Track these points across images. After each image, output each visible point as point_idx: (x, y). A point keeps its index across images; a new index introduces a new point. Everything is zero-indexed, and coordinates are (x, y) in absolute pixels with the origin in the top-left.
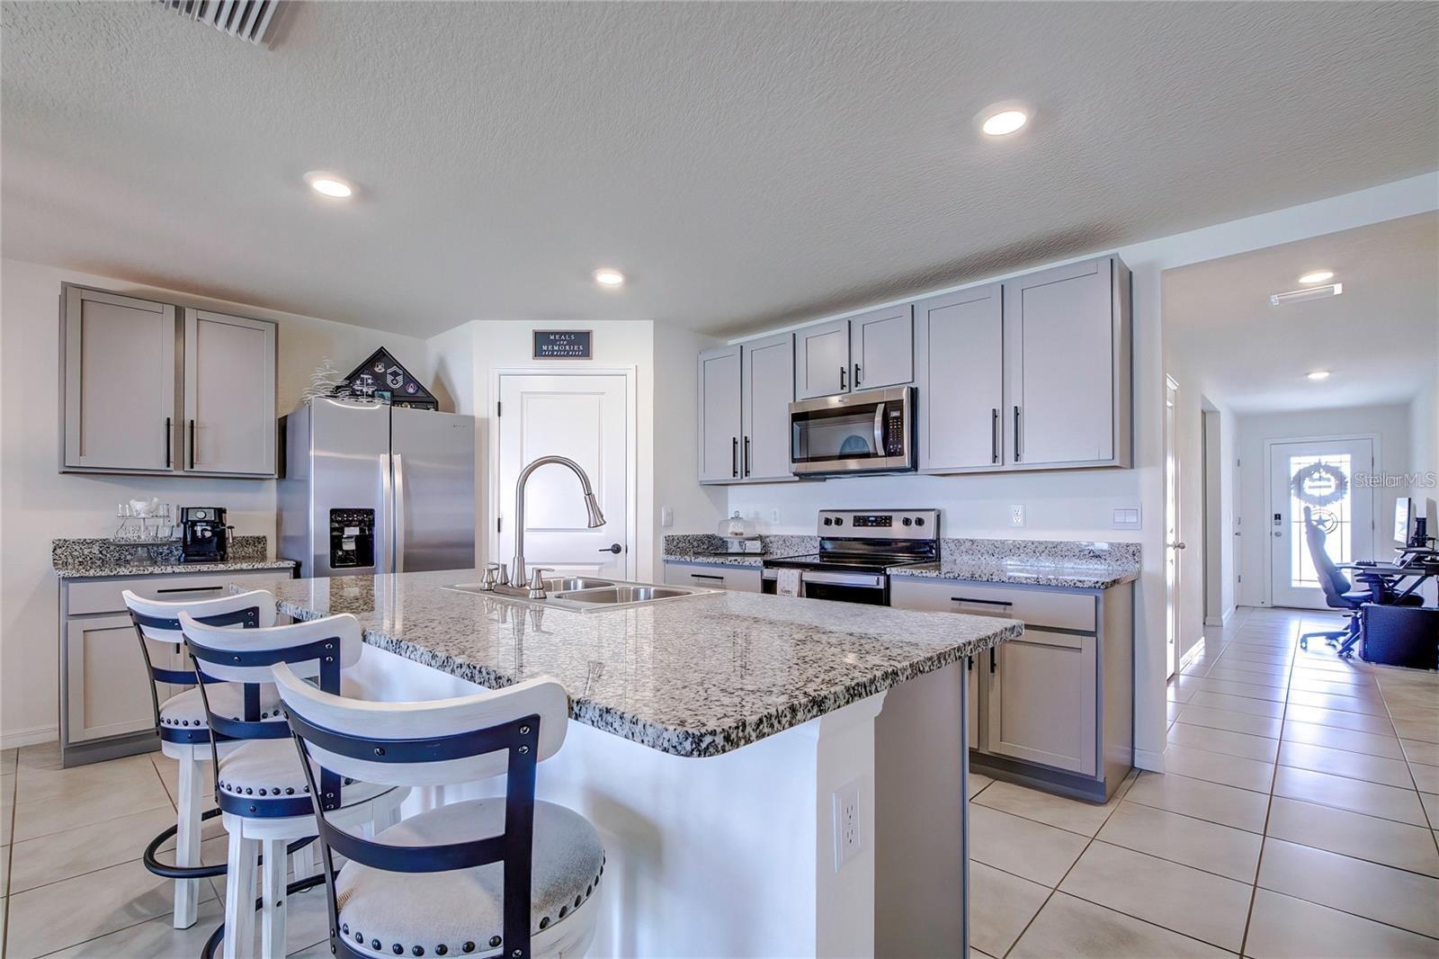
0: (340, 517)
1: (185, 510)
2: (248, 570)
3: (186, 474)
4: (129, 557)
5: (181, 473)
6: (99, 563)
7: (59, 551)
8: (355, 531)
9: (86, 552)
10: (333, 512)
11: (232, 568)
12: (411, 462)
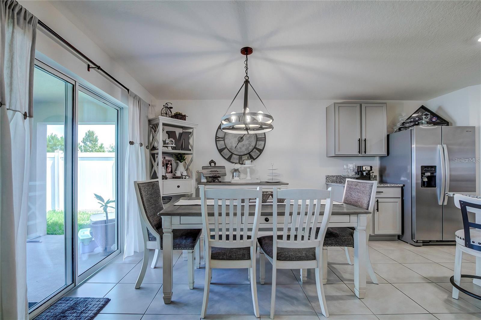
0: (425, 169)
1: (361, 167)
2: (389, 187)
3: (363, 155)
4: (342, 181)
5: (361, 155)
6: (336, 182)
7: (327, 179)
8: (428, 174)
9: (333, 179)
10: (422, 167)
11: (385, 186)
12: (450, 147)
